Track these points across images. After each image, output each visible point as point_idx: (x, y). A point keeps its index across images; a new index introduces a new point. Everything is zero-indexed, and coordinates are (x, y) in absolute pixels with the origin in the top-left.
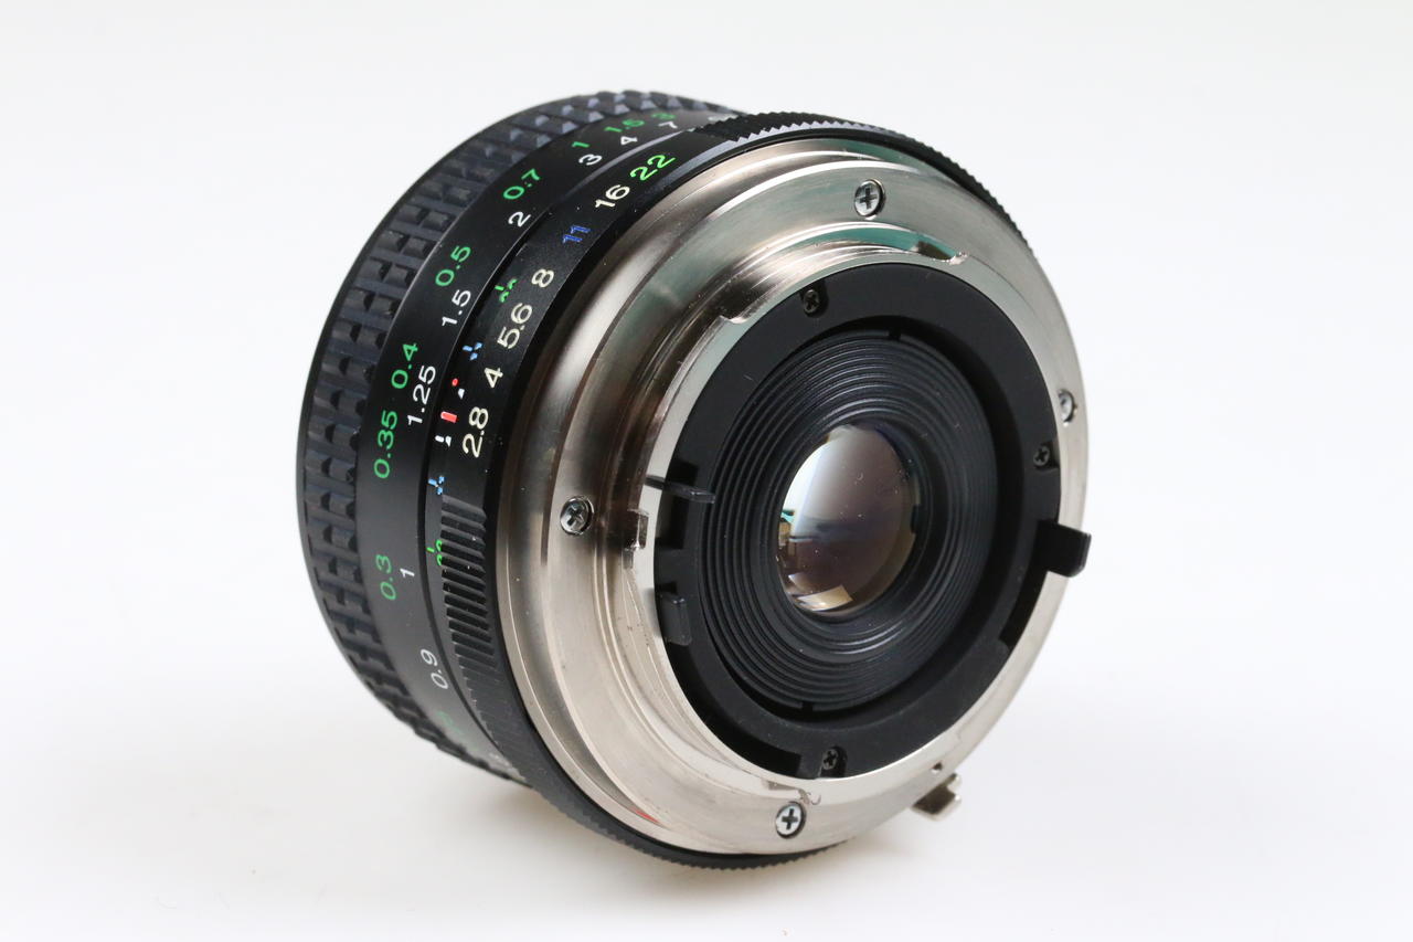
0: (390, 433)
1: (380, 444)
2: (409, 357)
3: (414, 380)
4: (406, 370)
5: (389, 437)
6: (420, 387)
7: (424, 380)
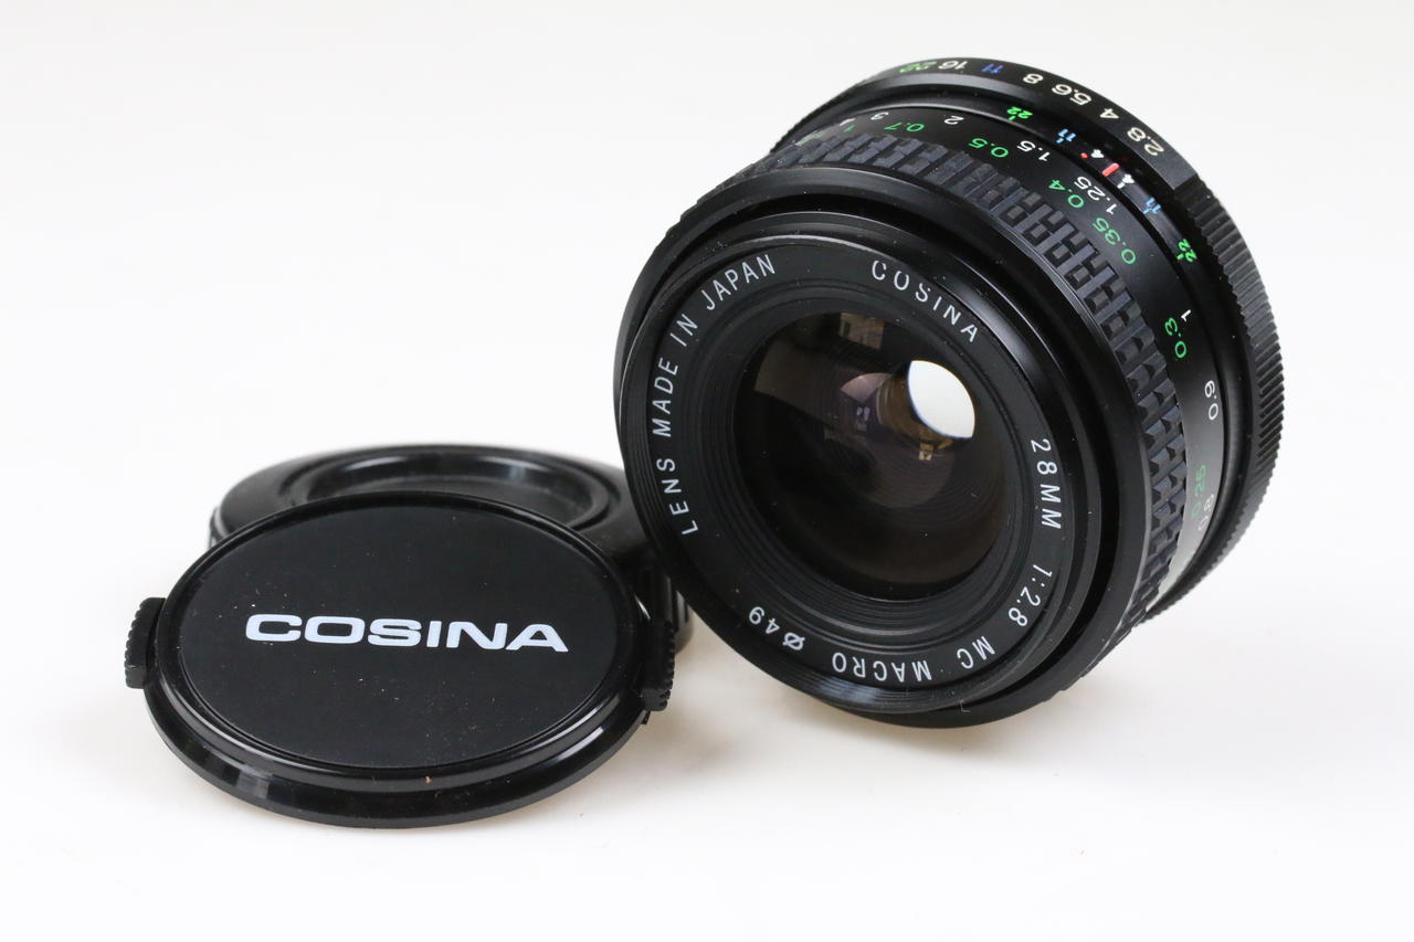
0: (1111, 231)
1: (1113, 243)
2: (1062, 188)
3: (1083, 193)
4: (1071, 194)
5: (1113, 234)
6: (1090, 192)
7: (1086, 187)
